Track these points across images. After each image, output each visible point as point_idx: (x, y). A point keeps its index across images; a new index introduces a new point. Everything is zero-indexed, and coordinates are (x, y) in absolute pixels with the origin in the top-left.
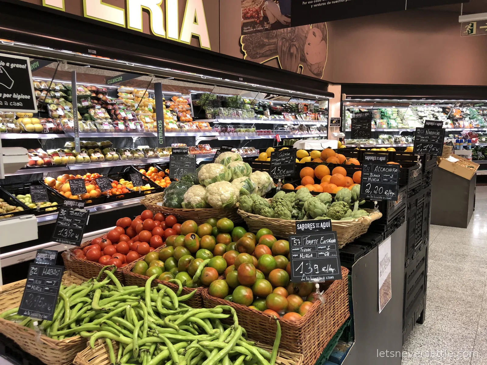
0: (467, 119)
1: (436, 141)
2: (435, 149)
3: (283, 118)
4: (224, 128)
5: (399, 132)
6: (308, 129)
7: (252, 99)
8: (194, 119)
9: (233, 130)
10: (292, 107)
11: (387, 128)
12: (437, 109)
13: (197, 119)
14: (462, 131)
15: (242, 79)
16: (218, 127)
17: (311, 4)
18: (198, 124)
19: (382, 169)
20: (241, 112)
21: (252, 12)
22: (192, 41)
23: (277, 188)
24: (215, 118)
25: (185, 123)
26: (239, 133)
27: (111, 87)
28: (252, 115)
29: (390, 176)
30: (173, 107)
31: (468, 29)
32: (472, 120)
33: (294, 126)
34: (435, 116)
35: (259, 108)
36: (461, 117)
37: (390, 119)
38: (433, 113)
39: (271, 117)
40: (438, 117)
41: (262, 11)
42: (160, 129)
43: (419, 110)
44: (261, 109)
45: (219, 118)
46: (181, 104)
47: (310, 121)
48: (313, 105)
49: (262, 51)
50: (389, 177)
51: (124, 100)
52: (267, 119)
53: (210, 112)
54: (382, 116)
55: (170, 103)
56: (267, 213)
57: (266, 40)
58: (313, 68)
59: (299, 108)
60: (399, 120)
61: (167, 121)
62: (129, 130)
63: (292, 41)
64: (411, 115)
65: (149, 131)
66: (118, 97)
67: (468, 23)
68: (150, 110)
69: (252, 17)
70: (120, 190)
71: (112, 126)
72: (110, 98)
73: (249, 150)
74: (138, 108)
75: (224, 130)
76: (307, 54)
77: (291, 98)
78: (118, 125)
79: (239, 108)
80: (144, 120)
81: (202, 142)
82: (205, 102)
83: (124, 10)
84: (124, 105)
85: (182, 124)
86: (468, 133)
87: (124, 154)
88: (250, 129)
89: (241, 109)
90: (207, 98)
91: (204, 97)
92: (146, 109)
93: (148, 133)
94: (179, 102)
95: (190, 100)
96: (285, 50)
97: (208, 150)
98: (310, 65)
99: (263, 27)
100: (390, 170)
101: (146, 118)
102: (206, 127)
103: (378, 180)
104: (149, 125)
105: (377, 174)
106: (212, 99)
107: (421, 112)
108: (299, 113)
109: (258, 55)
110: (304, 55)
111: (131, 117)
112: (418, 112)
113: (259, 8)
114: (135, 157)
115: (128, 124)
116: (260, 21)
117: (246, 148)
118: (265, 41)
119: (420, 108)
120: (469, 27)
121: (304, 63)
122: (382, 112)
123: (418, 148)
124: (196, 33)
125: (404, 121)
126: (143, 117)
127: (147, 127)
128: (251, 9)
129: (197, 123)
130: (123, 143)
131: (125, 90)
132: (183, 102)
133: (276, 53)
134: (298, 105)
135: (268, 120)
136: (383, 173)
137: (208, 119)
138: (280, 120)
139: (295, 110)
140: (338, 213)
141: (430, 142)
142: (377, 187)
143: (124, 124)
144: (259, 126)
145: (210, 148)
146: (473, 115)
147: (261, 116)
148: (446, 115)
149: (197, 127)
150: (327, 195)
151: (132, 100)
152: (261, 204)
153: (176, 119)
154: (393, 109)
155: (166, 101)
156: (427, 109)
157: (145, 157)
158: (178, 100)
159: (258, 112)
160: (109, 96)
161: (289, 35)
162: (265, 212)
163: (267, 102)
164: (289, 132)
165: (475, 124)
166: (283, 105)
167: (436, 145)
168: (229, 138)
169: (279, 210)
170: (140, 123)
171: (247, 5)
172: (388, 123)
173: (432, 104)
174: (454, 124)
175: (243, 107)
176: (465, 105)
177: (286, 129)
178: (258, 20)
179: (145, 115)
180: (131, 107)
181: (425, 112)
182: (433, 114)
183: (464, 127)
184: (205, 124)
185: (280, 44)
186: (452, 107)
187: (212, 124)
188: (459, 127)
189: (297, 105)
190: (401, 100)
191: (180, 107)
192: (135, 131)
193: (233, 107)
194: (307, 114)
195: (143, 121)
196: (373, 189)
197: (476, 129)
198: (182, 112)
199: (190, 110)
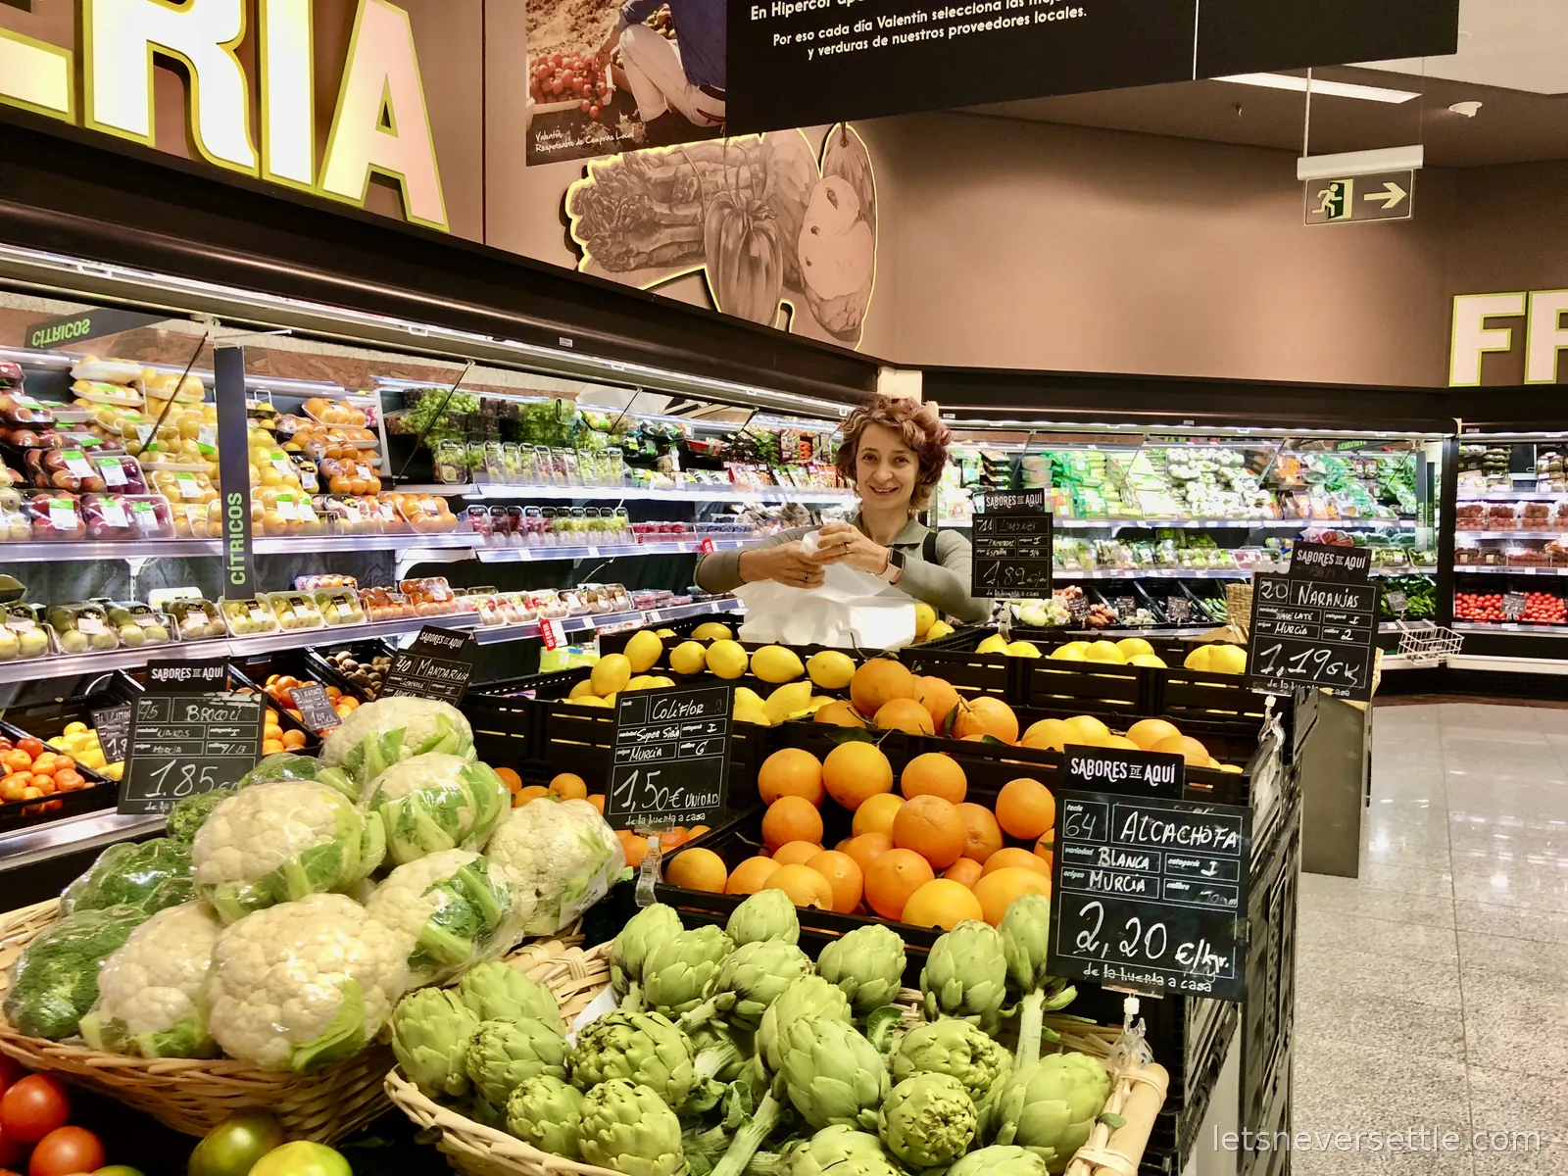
0: (1319, 489)
1: (1342, 633)
2: (1341, 670)
3: (728, 483)
4: (505, 519)
5: (1109, 530)
6: (815, 518)
7: (616, 412)
8: (387, 484)
9: (539, 525)
10: (758, 444)
11: (1073, 516)
12: (1229, 455)
13: (400, 482)
14: (1305, 528)
15: (570, 343)
16: (480, 514)
17: (807, 44)
18: (403, 504)
19: (1159, 831)
20: (572, 459)
21: (567, 71)
22: (369, 194)
23: (640, 884)
24: (469, 482)
25: (349, 501)
26: (563, 535)
27: (40, 358)
28: (614, 470)
29: (1202, 867)
30: (305, 437)
31: (1326, 202)
32: (1334, 494)
33: (766, 509)
34: (1223, 480)
35: (641, 444)
36: (1301, 483)
37: (1082, 486)
38: (1215, 467)
39: (685, 479)
40: (1233, 483)
41: (608, 70)
42: (234, 526)
43: (1171, 458)
44: (650, 448)
45: (487, 481)
46: (338, 428)
47: (822, 493)
48: (830, 435)
49: (646, 246)
50: (1196, 870)
51: (94, 412)
52: (668, 484)
53: (452, 457)
54: (1054, 476)
55: (293, 423)
56: (544, 1123)
57: (661, 209)
58: (830, 313)
59: (783, 446)
60: (1109, 489)
61: (271, 493)
62: (98, 531)
63: (756, 219)
64: (1148, 476)
65: (190, 534)
66: (71, 398)
67: (1326, 183)
68: (205, 450)
69: (568, 91)
70: (44, 780)
71: (21, 516)
72: (30, 402)
73: (601, 593)
74: (154, 441)
75: (505, 524)
76: (809, 264)
77: (754, 413)
78: (47, 513)
79: (564, 445)
80: (172, 489)
81: (421, 571)
82: (433, 423)
83: (70, 54)
84: (95, 430)
85: (333, 504)
86: (1324, 535)
87: (76, 628)
88: (607, 520)
89: (574, 448)
90: (444, 405)
91: (432, 403)
92: (191, 445)
93: (187, 541)
94: (331, 419)
95: (379, 416)
96: (730, 247)
97: (441, 601)
98: (818, 301)
99: (611, 133)
100: (1199, 837)
101: (182, 482)
102: (434, 514)
103: (1141, 886)
104: (194, 512)
105: (1134, 855)
106: (464, 410)
107: (1179, 463)
108: (782, 461)
109: (631, 260)
110: (796, 266)
111: (118, 478)
112: (1171, 463)
113: (598, 55)
114: (126, 639)
115: (98, 508)
116: (602, 109)
117: (593, 586)
118: (657, 209)
119: (1175, 453)
120: (1331, 196)
121: (799, 295)
122: (1054, 463)
123: (1265, 662)
124: (390, 165)
125: (1126, 494)
126: (170, 477)
127: (185, 517)
128: (565, 60)
129: (398, 498)
130: (87, 580)
131: (103, 370)
132: (346, 420)
133: (700, 256)
134: (780, 437)
135: (674, 488)
136: (1164, 851)
137: (442, 483)
138: (719, 488)
139: (767, 455)
140: (942, 1130)
141: (1315, 638)
142: (1135, 920)
143: (80, 507)
144: (640, 511)
145: (448, 594)
146: (1335, 476)
147: (648, 473)
148: (1255, 476)
149: (397, 512)
150: (882, 942)
151: (135, 413)
152: (512, 1054)
153: (315, 485)
154: (1090, 454)
155: (279, 416)
156: (1197, 455)
157: (172, 636)
158: (328, 411)
159: (635, 460)
160: (27, 393)
161: (745, 194)
162: (528, 1114)
163: (672, 425)
164: (746, 529)
165: (1342, 505)
166: (730, 436)
167: (1341, 653)
168: (525, 556)
169: (604, 1117)
170: (152, 501)
171: (550, 42)
172: (1075, 502)
173: (1209, 438)
174: (1282, 504)
175: (579, 440)
176: (1308, 445)
177: (740, 520)
178: (592, 104)
179: (182, 472)
180: (122, 440)
181: (1192, 463)
182: (1216, 473)
183: (1311, 516)
184: (430, 504)
185: (712, 223)
186: (1272, 451)
187: (457, 504)
188: (1297, 517)
189: (777, 438)
190: (1118, 427)
191: (331, 438)
192: (126, 534)
193: (543, 441)
194: (811, 468)
195: (171, 497)
196: (1113, 932)
197: (1348, 524)
198: (338, 459)
199: (378, 450)
